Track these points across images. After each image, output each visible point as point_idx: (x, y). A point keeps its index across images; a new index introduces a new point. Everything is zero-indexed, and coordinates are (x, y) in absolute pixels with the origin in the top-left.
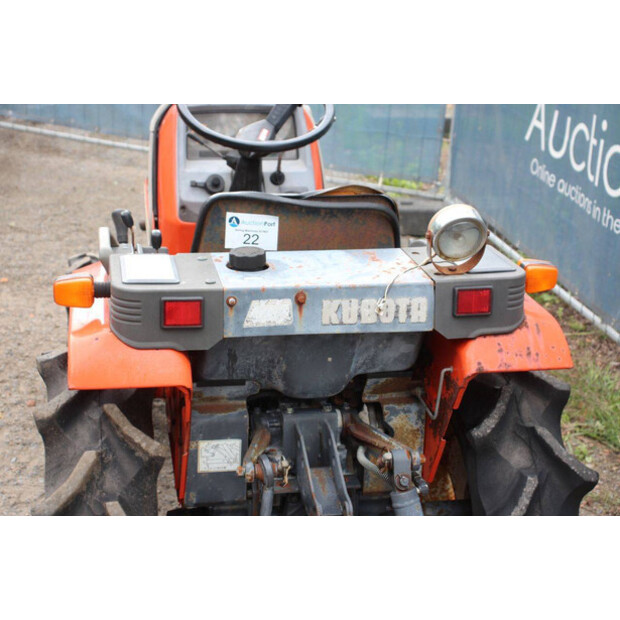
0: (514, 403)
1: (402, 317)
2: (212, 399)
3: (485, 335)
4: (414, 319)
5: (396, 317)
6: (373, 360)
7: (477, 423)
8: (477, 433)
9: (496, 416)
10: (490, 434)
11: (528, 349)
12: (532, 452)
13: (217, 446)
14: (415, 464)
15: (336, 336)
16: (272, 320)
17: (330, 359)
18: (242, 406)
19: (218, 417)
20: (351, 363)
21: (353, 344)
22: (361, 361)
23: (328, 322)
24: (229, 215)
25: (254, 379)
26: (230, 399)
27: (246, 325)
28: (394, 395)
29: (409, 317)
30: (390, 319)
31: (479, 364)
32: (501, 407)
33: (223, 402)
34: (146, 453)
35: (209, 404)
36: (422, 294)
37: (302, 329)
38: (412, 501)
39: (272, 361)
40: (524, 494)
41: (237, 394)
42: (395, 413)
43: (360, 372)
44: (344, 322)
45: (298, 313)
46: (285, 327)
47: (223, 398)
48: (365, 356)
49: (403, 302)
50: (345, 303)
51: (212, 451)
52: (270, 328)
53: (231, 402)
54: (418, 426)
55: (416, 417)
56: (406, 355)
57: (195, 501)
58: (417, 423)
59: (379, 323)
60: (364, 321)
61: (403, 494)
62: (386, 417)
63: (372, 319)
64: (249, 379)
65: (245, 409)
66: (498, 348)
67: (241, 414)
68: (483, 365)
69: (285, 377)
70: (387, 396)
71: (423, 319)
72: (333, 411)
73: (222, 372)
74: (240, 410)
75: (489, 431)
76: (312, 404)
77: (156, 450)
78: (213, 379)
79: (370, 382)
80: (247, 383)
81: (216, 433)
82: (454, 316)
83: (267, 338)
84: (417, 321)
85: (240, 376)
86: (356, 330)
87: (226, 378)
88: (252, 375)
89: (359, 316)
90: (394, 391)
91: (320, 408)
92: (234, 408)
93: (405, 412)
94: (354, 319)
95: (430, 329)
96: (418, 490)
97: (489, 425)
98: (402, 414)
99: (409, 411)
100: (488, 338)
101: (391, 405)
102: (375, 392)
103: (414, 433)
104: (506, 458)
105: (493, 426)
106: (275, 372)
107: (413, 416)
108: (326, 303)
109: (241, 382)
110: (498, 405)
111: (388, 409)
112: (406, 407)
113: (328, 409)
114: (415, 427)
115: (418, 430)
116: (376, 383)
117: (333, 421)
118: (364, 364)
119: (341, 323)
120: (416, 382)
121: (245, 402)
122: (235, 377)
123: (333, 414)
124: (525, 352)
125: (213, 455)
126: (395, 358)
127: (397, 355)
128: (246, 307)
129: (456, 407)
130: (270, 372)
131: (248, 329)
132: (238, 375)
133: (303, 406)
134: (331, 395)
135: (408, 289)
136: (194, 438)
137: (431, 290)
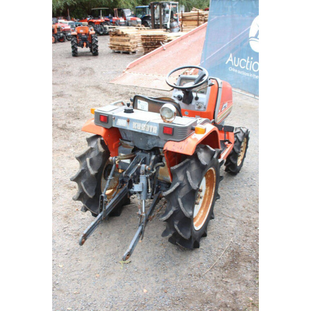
1: (151, 131)
4: (153, 132)
9: (179, 165)
16: (122, 124)
17: (141, 139)
19: (125, 149)
21: (147, 137)
23: (134, 128)
24: (138, 100)
30: (148, 130)
36: (156, 126)
37: (128, 128)
40: (174, 186)
41: (131, 145)
43: (156, 146)
45: (128, 124)
46: (125, 127)
49: (151, 127)
50: (138, 124)
52: (122, 127)
53: (129, 146)
59: (145, 131)
60: (142, 129)
61: (141, 175)
63: (144, 130)
71: (156, 132)
74: (131, 149)
78: (124, 139)
79: (160, 150)
80: (131, 142)
82: (163, 133)
85: (129, 140)
86: (140, 131)
87: (127, 139)
88: (132, 140)
94: (140, 129)
95: (157, 135)
100: (172, 142)
108: (134, 123)
116: (162, 150)
119: (137, 129)
121: (134, 147)
128: (117, 120)
131: (118, 126)
135: (153, 124)
136: (120, 152)
137: (158, 125)
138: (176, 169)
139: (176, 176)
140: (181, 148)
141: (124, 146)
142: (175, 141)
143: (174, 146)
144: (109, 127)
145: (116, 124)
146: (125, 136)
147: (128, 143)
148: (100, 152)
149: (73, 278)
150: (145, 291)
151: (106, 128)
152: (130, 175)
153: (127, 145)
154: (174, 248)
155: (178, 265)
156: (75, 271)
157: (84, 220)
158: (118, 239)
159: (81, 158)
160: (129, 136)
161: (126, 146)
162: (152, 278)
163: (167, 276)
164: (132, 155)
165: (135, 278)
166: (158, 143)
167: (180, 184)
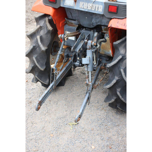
4: (99, 11)
5: (95, 9)
7: (116, 41)
10: (117, 44)
16: (70, 4)
18: (77, 26)
19: (71, 27)
20: (92, 20)
23: (81, 7)
27: (65, 4)
29: (98, 10)
37: (76, 8)
41: (76, 23)
42: (107, 36)
43: (99, 24)
45: (75, 4)
46: (72, 7)
48: (98, 20)
50: (84, 3)
52: (69, 6)
68: (112, 25)
71: (101, 11)
78: (70, 18)
79: (103, 27)
80: (76, 21)
81: (70, 30)
82: (108, 12)
85: (74, 19)
86: (86, 11)
87: (72, 18)
88: (77, 19)
89: (87, 7)
92: (75, 26)
94: (86, 8)
96: (92, 50)
100: (116, 19)
102: (105, 30)
108: (81, 2)
109: (75, 20)
113: (92, 31)
119: (84, 8)
135: (98, 3)
136: (66, 30)
137: (104, 4)
138: (119, 43)
139: (118, 50)
140: (124, 25)
141: (69, 25)
142: (119, 19)
143: (118, 23)
144: (57, 7)
145: (63, 4)
146: (70, 16)
147: (73, 22)
148: (49, 30)
149: (31, 138)
150: (93, 147)
151: (54, 8)
152: (78, 50)
153: (72, 23)
154: (113, 111)
155: (118, 125)
156: (32, 132)
157: (34, 90)
158: (65, 105)
159: (31, 36)
160: (75, 15)
161: (71, 25)
162: (97, 137)
163: (110, 135)
164: (77, 32)
165: (83, 137)
166: (101, 21)
167: (123, 57)
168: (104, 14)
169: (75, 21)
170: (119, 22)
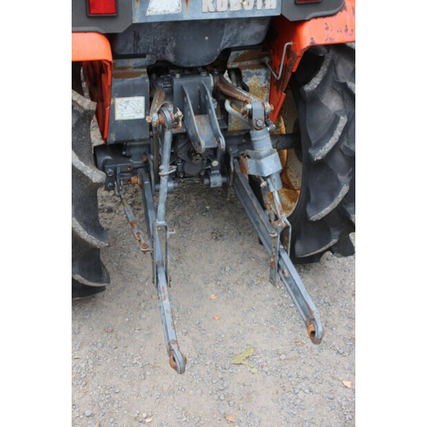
0: (333, 66)
1: (259, 6)
2: (123, 68)
3: (316, 18)
4: (267, 7)
5: (255, 6)
6: (235, 38)
7: (307, 81)
8: (308, 88)
9: (321, 76)
10: (316, 89)
11: (346, 26)
12: (343, 99)
13: (128, 102)
14: (267, 111)
15: (211, 21)
16: (167, 9)
17: (207, 38)
18: (144, 73)
19: (128, 81)
20: (221, 40)
21: (223, 26)
22: (227, 39)
23: (206, 11)
25: (152, 54)
26: (135, 68)
27: (148, 13)
28: (249, 63)
29: (264, 5)
30: (250, 7)
31: (312, 39)
32: (323, 69)
33: (130, 70)
34: (81, 108)
35: (121, 72)
37: (187, 17)
38: (265, 136)
39: (165, 40)
40: (337, 128)
41: (140, 65)
42: (250, 75)
43: (227, 46)
44: (218, 10)
45: (185, 4)
46: (176, 15)
47: (130, 67)
48: (231, 35)
51: (124, 105)
52: (165, 16)
53: (136, 70)
54: (266, 85)
55: (264, 78)
56: (259, 34)
57: (114, 139)
58: (265, 83)
59: (243, 10)
60: (232, 9)
61: (259, 132)
62: (244, 79)
63: (238, 8)
64: (148, 53)
65: (146, 75)
66: (325, 26)
67: (143, 79)
68: (315, 39)
69: (175, 52)
70: (244, 63)
71: (274, 7)
72: (208, 75)
73: (129, 48)
74: (142, 76)
75: (315, 87)
76: (193, 71)
77: (89, 105)
78: (123, 53)
79: (233, 54)
80: (147, 56)
81: (127, 92)
82: (295, 3)
83: (161, 23)
84: (269, 8)
87: (132, 53)
88: (151, 50)
89: (229, 5)
90: (249, 60)
91: (199, 73)
92: (138, 74)
93: (257, 74)
94: (225, 8)
95: (279, 14)
96: (268, 129)
97: (316, 82)
98: (255, 76)
99: (260, 74)
100: (319, 20)
101: (247, 70)
102: (236, 61)
103: (263, 89)
104: (326, 104)
105: (318, 83)
106: (167, 48)
107: (263, 77)
109: (143, 56)
110: (322, 68)
111: (245, 73)
112: (258, 71)
113: (204, 74)
114: (264, 85)
115: (266, 87)
116: (237, 54)
117: (208, 82)
118: (229, 40)
119: (216, 11)
120: (264, 53)
121: (145, 70)
122: (138, 52)
123: (208, 77)
124: (343, 30)
125: (126, 108)
126: (251, 36)
127: (252, 33)
129: (294, 70)
130: (164, 49)
131: (150, 16)
132: (141, 51)
133: (187, 72)
134: (206, 64)
140: (346, 30)
143: (327, 29)
145: (144, 12)
147: (132, 63)
153: (126, 68)
160: (148, 40)
168: (284, 14)
169: (145, 57)
170: (329, 26)
